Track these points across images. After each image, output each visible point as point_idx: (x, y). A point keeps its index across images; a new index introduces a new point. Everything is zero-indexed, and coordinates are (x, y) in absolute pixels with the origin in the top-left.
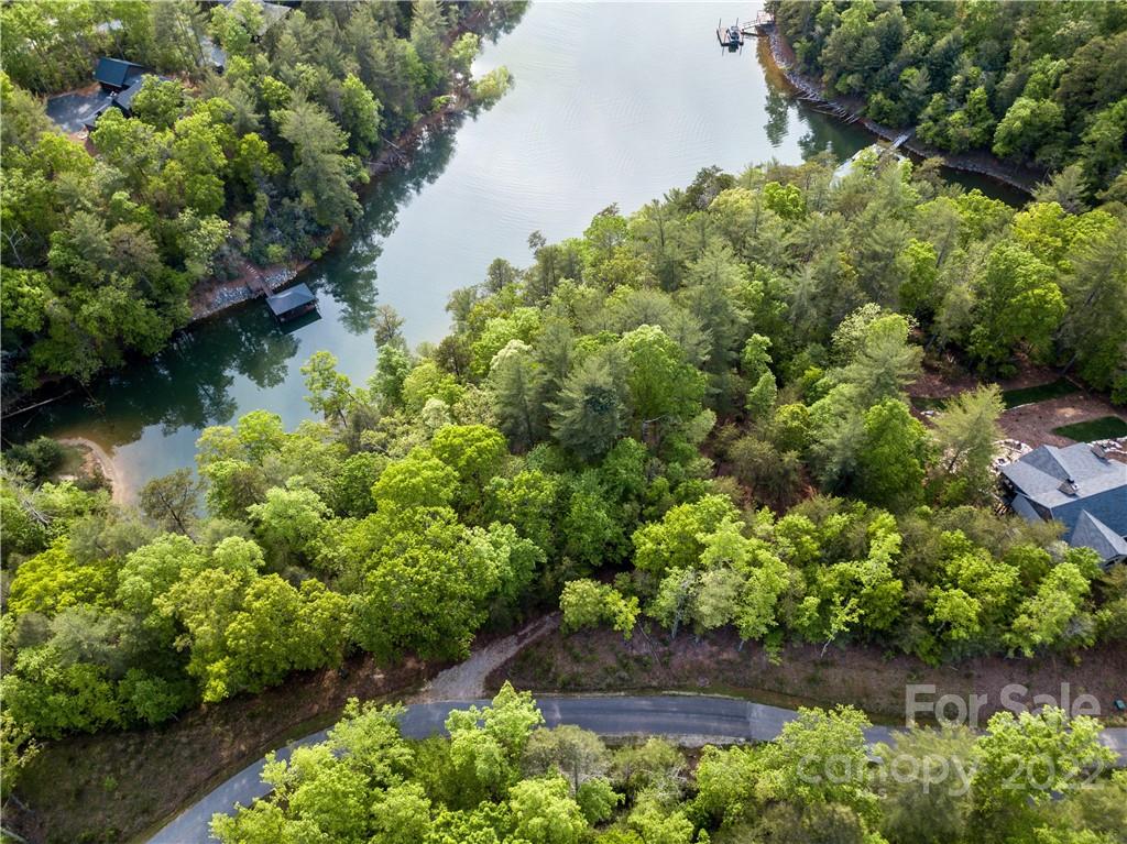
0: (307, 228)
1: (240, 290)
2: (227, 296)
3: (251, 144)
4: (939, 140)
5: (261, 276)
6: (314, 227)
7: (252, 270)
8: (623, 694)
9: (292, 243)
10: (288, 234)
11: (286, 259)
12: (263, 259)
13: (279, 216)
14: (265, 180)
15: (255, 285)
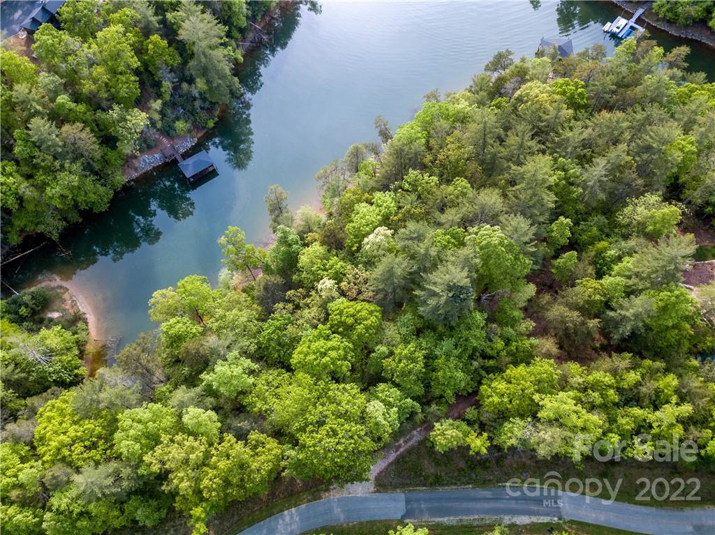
0: (203, 106)
1: (157, 156)
2: (148, 161)
3: (155, 44)
4: (669, 15)
5: (171, 145)
6: (207, 105)
7: (165, 140)
8: (471, 486)
9: (192, 118)
10: (189, 111)
11: (189, 131)
12: (172, 132)
13: (180, 97)
14: (168, 70)
15: (169, 152)
